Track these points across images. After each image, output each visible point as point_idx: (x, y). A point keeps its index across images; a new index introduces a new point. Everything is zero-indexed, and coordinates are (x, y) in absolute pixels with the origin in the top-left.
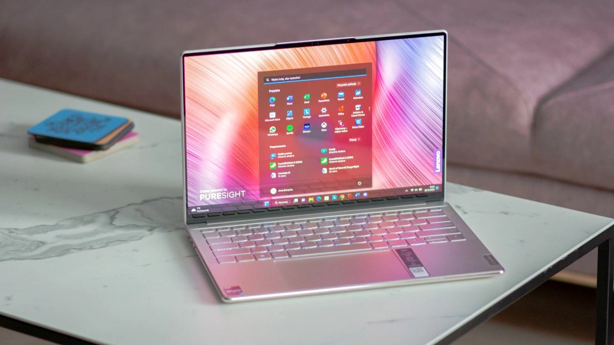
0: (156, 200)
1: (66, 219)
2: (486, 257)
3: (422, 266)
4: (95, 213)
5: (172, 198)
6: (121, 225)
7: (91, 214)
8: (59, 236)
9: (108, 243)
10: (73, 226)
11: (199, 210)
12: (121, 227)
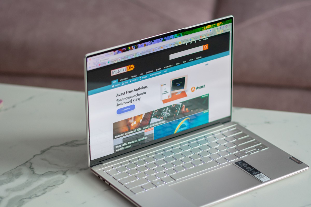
0: (48, 149)
1: (1, 175)
2: (290, 158)
3: (260, 173)
4: (17, 167)
5: (58, 146)
6: (42, 173)
7: (15, 168)
8: (7, 190)
9: (45, 189)
10: (10, 180)
12: (42, 175)
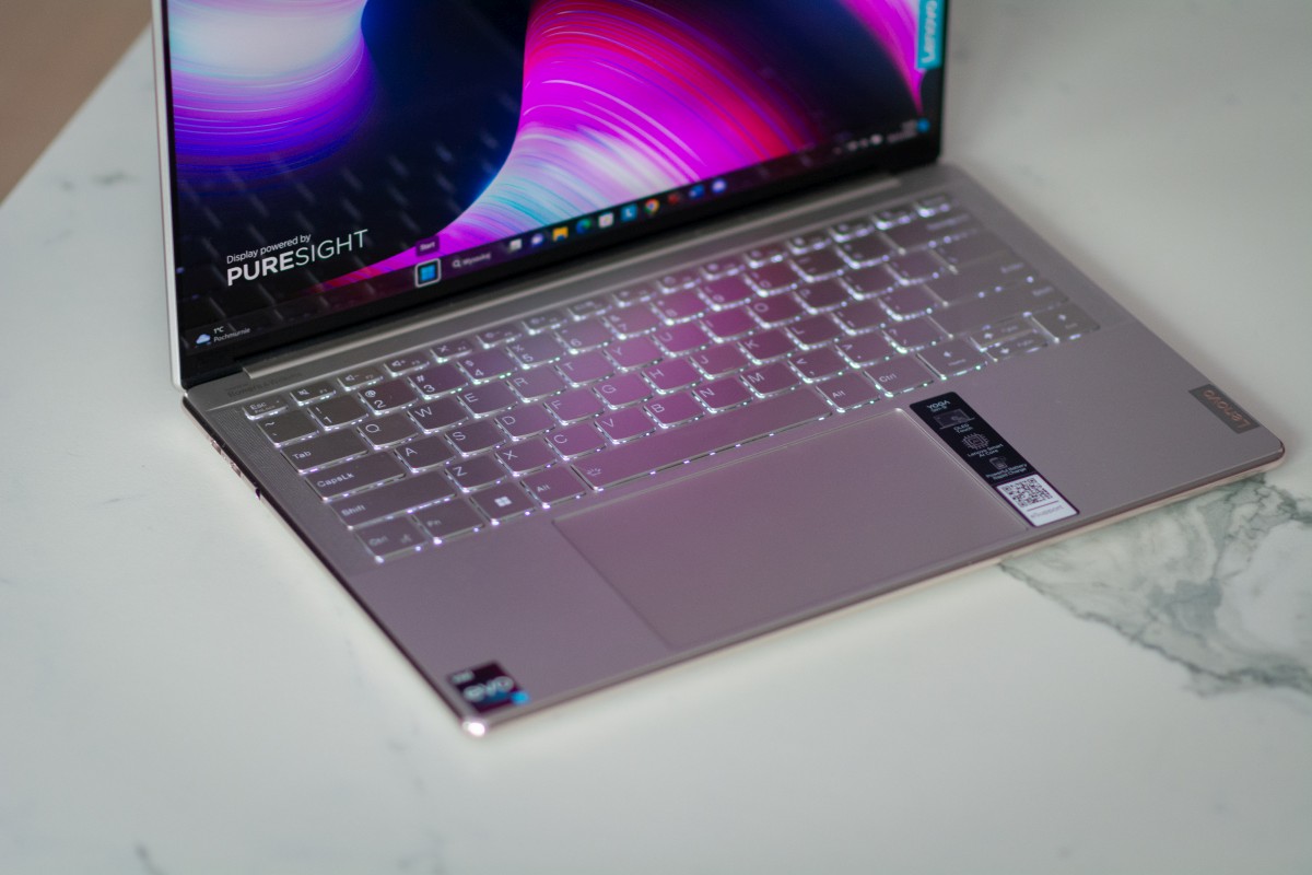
3: (1031, 471)
11: (219, 334)
